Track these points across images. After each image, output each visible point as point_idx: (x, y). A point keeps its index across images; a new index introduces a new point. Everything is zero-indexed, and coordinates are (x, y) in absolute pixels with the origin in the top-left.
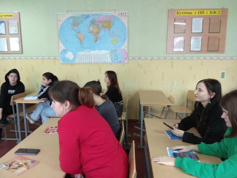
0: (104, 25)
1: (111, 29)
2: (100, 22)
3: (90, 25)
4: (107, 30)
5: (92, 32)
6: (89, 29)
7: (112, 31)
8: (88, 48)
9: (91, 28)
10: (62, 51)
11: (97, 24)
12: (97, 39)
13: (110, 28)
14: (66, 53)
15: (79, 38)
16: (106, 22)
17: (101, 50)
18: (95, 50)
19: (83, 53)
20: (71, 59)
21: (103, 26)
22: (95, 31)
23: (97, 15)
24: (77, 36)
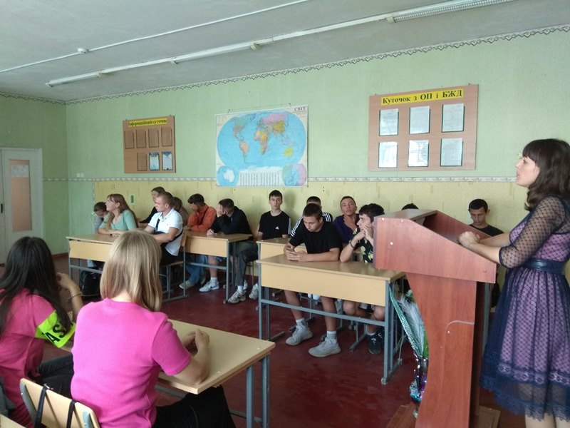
0: (275, 127)
1: (285, 134)
2: (271, 123)
3: (257, 129)
4: (279, 134)
5: (259, 139)
6: (255, 134)
7: (285, 136)
8: (254, 164)
9: (258, 134)
10: (219, 169)
11: (265, 126)
12: (265, 149)
13: (282, 132)
14: (225, 172)
15: (242, 149)
16: (278, 123)
17: (270, 166)
18: (262, 166)
19: (246, 171)
20: (231, 180)
21: (273, 129)
22: (262, 137)
23: (265, 113)
24: (240, 145)
